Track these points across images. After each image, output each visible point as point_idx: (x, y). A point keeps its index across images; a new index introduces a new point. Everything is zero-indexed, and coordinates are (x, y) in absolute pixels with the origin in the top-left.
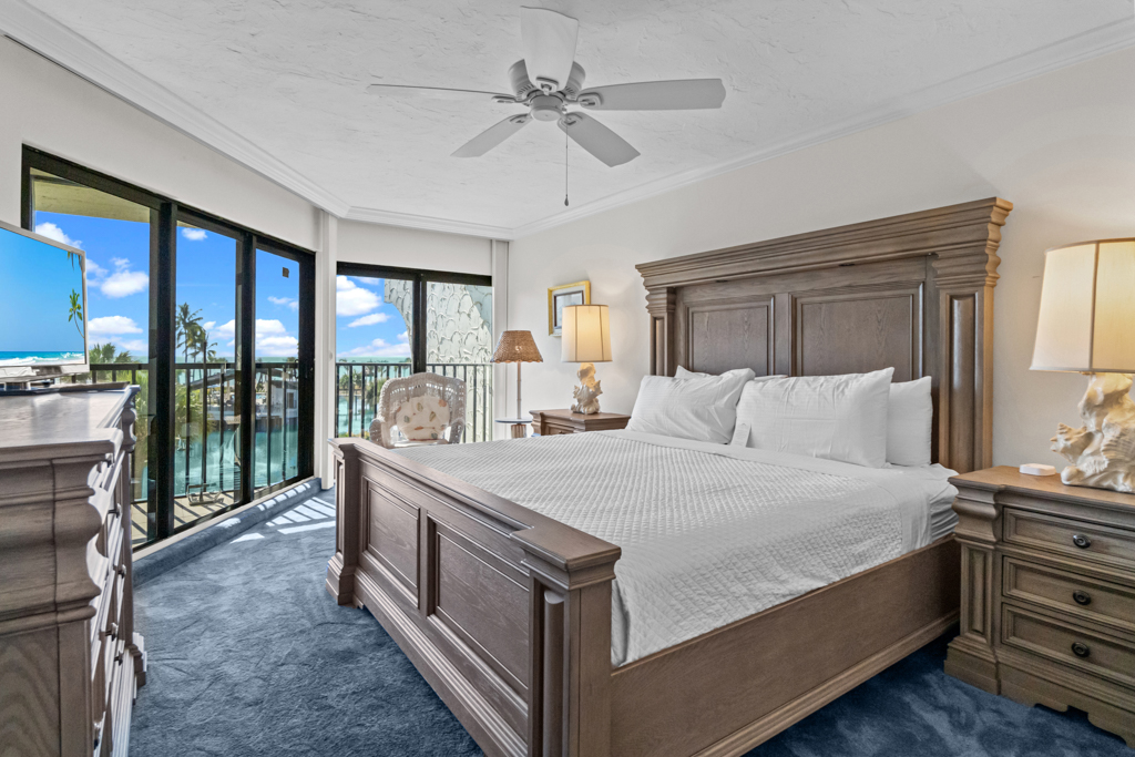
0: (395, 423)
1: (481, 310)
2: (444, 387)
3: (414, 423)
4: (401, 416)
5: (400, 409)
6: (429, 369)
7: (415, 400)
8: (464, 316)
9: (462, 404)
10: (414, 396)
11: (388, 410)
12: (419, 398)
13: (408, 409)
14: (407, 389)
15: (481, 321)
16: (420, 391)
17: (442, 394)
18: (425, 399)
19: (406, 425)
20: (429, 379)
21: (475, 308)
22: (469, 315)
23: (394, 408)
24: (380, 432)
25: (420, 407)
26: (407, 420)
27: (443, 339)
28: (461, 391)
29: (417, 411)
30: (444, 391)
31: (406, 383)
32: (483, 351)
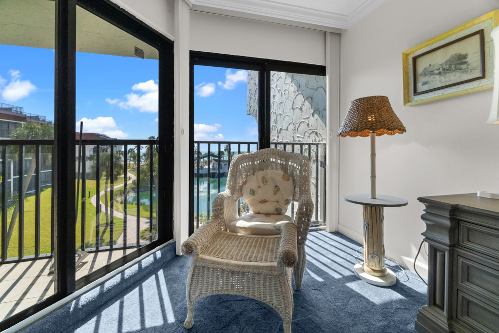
0: (242, 195)
1: (311, 103)
2: (287, 161)
3: (259, 195)
4: (246, 189)
5: (245, 182)
6: (273, 146)
7: (260, 174)
8: (297, 111)
9: (306, 180)
10: (260, 169)
11: (235, 183)
12: (264, 172)
13: (253, 183)
14: (253, 163)
15: (312, 111)
16: (264, 165)
17: (284, 168)
18: (270, 173)
19: (252, 198)
20: (273, 154)
21: (307, 103)
22: (301, 109)
23: (240, 182)
24: (222, 209)
25: (264, 180)
26: (253, 192)
27: (281, 129)
28: (305, 167)
29: (261, 184)
30: (287, 165)
31: (252, 158)
32: (314, 135)
